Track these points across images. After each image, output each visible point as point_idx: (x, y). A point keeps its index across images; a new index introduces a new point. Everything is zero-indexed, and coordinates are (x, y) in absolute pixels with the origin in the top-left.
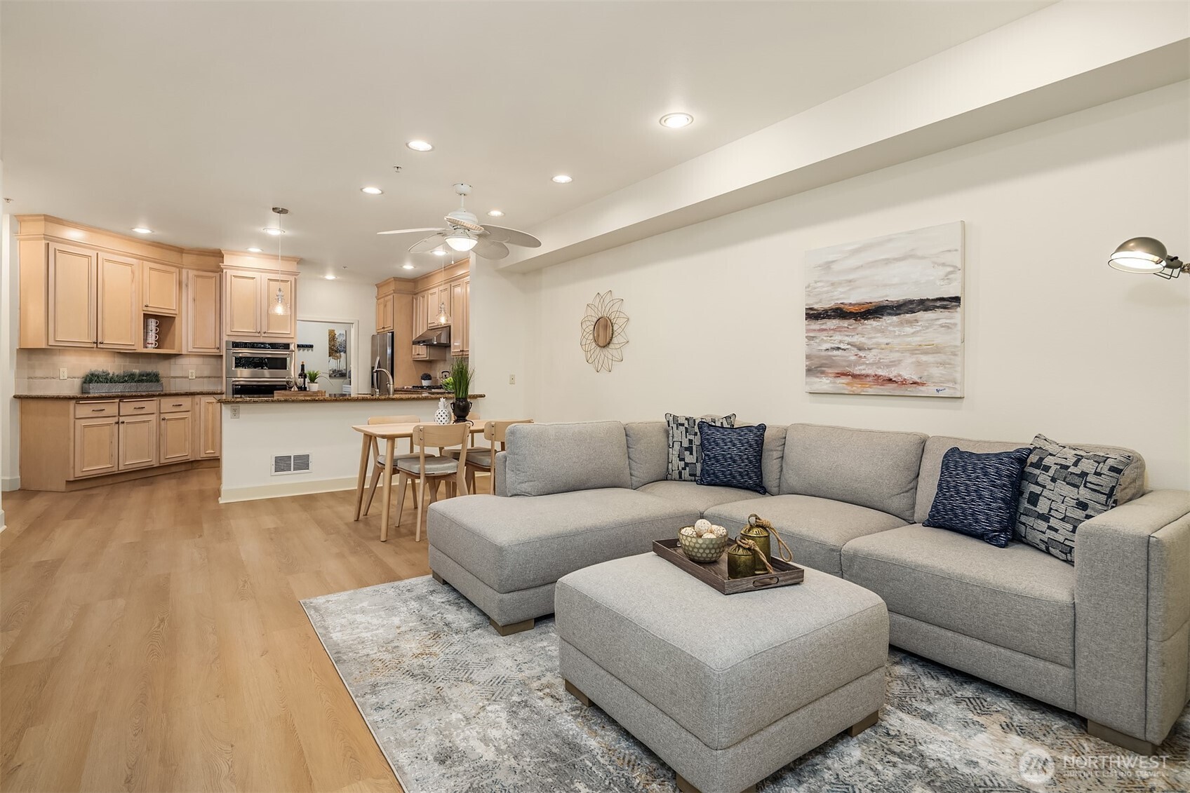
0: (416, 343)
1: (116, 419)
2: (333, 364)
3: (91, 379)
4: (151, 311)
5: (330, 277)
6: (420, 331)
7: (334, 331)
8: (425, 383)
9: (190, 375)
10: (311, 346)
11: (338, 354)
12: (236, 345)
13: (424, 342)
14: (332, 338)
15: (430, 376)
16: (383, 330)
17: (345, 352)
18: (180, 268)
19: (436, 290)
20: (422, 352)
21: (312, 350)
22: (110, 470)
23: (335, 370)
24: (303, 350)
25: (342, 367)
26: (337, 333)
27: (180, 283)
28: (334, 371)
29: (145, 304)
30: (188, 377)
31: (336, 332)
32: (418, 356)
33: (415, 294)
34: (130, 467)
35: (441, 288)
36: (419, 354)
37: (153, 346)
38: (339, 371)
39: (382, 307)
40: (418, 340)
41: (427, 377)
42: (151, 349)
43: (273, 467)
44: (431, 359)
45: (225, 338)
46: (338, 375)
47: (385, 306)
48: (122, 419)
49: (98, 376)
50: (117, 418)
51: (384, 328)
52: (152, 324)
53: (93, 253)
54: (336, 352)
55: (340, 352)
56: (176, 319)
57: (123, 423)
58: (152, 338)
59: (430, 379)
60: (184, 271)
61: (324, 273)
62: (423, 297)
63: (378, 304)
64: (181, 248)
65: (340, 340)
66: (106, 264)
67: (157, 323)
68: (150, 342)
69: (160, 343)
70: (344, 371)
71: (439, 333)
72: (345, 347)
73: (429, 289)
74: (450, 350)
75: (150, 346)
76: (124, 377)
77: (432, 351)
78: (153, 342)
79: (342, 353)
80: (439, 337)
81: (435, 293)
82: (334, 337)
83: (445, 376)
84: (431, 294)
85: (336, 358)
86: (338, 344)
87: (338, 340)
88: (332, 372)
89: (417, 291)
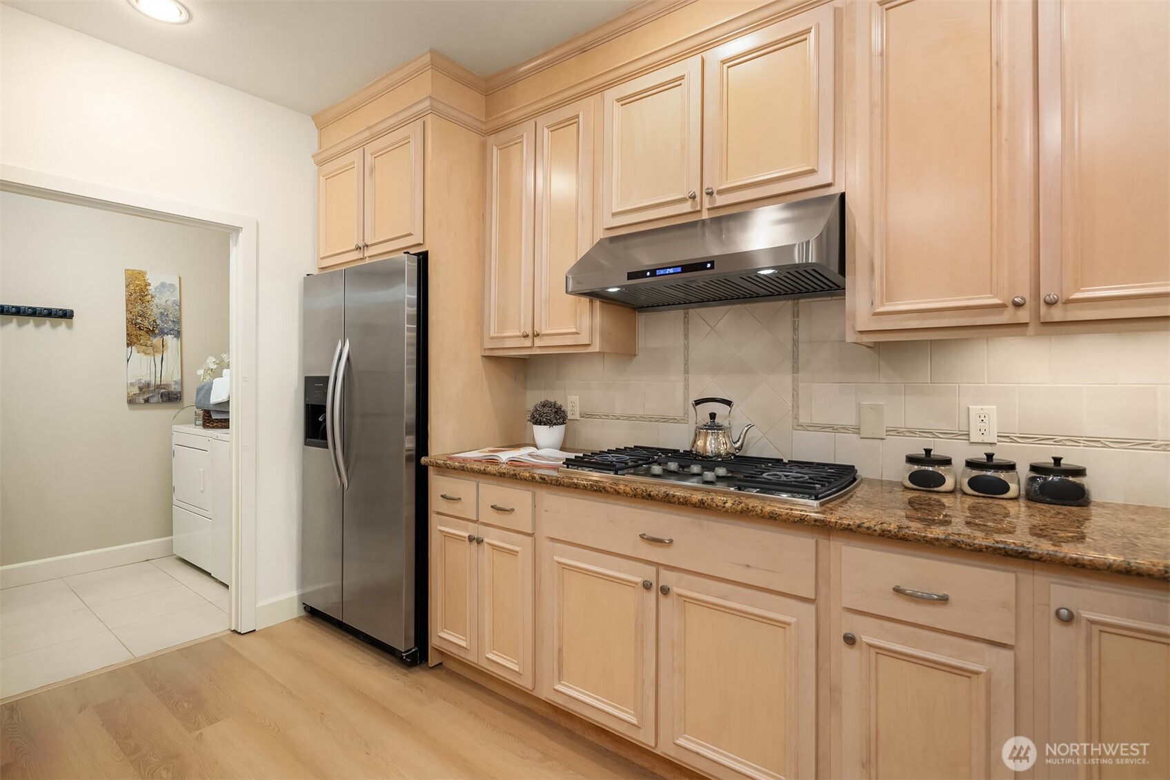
2: (142, 367)
7: (142, 274)
10: (67, 315)
11: (156, 341)
14: (138, 293)
15: (564, 409)
16: (355, 256)
17: (178, 334)
19: (681, 69)
20: (556, 323)
21: (70, 326)
23: (148, 385)
25: (170, 375)
26: (154, 281)
28: (144, 388)
31: (150, 278)
32: (536, 342)
36: (534, 335)
38: (159, 387)
44: (603, 348)
46: (157, 398)
54: (151, 332)
55: (163, 333)
62: (563, 124)
65: (160, 301)
70: (174, 388)
72: (178, 321)
77: (608, 321)
79: (170, 338)
81: (677, 81)
82: (141, 291)
83: (713, 416)
84: (624, 100)
85: (150, 350)
86: (154, 312)
87: (156, 301)
88: (137, 391)
89: (512, 117)
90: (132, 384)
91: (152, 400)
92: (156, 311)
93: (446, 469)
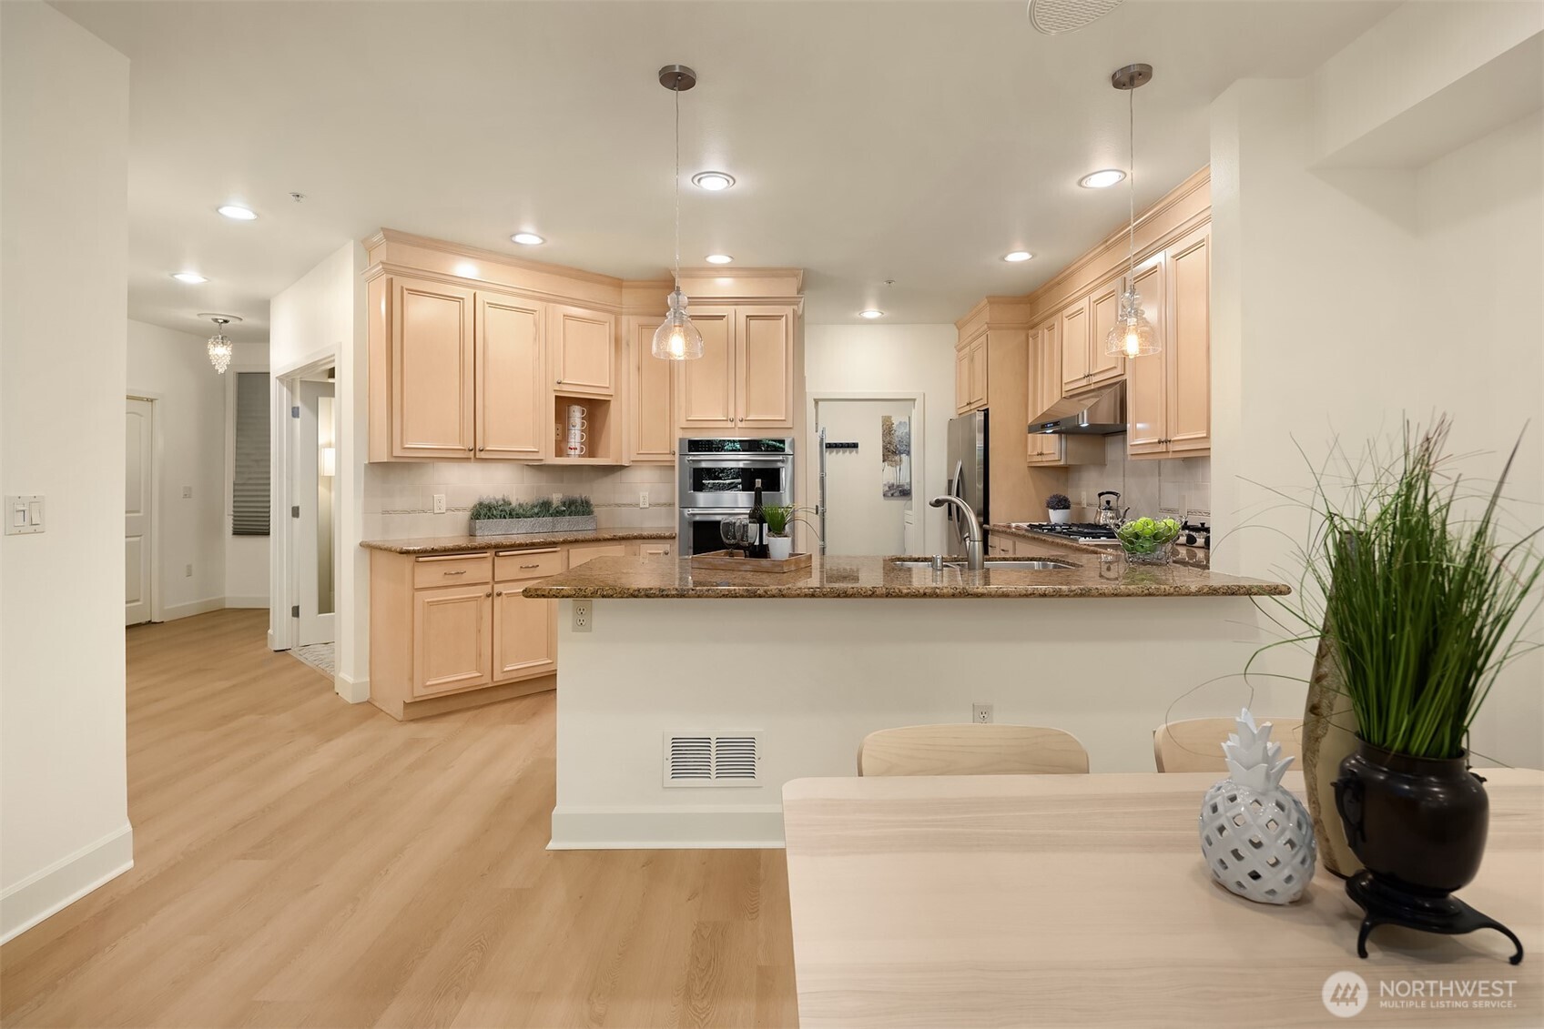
0: (1038, 427)
1: (487, 589)
2: (890, 475)
3: (484, 511)
4: (570, 391)
5: (872, 313)
6: (1045, 400)
7: (890, 417)
8: (1056, 516)
9: (642, 500)
10: (855, 446)
11: (897, 458)
12: (695, 446)
13: (1056, 424)
14: (888, 430)
15: (1066, 500)
16: (967, 408)
17: (908, 453)
18: (617, 316)
19: (1084, 303)
20: (1050, 447)
21: (857, 452)
22: (478, 682)
23: (893, 485)
24: (844, 453)
25: (904, 480)
26: (895, 421)
27: (617, 341)
28: (891, 487)
29: (556, 380)
30: (638, 505)
31: (893, 418)
32: (1039, 458)
33: (1032, 328)
34: (514, 675)
35: (1096, 295)
36: (1041, 454)
37: (577, 452)
38: (898, 486)
39: (965, 362)
40: (1044, 421)
41: (1061, 503)
42: (574, 459)
43: (669, 764)
44: (1070, 462)
45: (679, 434)
46: (898, 494)
47: (972, 360)
48: (498, 588)
49: (490, 507)
50: (490, 586)
51: (969, 404)
52: (577, 414)
53: (466, 293)
54: (894, 453)
55: (900, 453)
56: (612, 403)
57: (499, 595)
58: (576, 437)
59: (1067, 507)
60: (624, 319)
61: (860, 306)
62: (1051, 328)
63: (960, 360)
64: (619, 279)
65: (899, 432)
66: (489, 310)
67: (583, 411)
68: (572, 445)
69: (591, 447)
70: (907, 487)
71: (1091, 402)
72: (908, 445)
73: (1065, 307)
74: (1125, 440)
75: (572, 452)
76: (534, 506)
77: (1074, 445)
78: (578, 446)
79: (904, 456)
80: (1092, 410)
81: (1080, 311)
82: (890, 428)
83: (1108, 502)
84: (1070, 317)
85: (894, 464)
86: (896, 440)
87: (897, 433)
88: (887, 489)
89: (1036, 321)
90: (885, 485)
91: (896, 494)
92: (897, 439)
93: (997, 532)
